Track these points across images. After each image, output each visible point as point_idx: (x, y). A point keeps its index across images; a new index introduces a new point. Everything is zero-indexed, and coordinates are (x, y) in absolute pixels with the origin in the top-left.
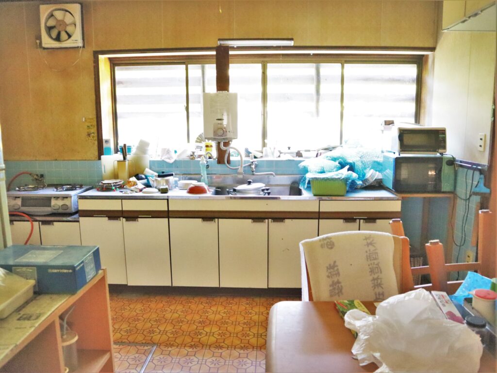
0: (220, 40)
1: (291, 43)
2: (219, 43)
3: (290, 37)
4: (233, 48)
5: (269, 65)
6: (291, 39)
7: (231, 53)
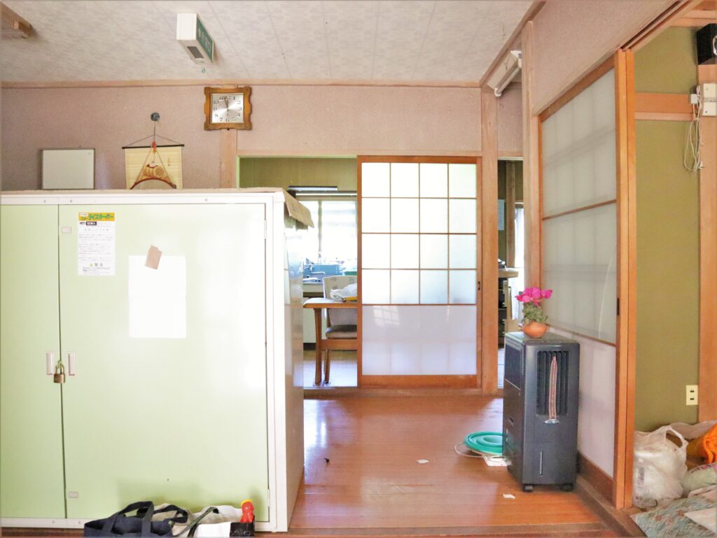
0: (290, 187)
1: (336, 189)
2: (289, 189)
3: (335, 185)
4: (298, 192)
5: (323, 203)
6: (336, 187)
7: (297, 194)
